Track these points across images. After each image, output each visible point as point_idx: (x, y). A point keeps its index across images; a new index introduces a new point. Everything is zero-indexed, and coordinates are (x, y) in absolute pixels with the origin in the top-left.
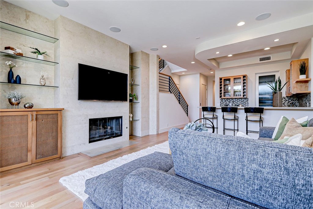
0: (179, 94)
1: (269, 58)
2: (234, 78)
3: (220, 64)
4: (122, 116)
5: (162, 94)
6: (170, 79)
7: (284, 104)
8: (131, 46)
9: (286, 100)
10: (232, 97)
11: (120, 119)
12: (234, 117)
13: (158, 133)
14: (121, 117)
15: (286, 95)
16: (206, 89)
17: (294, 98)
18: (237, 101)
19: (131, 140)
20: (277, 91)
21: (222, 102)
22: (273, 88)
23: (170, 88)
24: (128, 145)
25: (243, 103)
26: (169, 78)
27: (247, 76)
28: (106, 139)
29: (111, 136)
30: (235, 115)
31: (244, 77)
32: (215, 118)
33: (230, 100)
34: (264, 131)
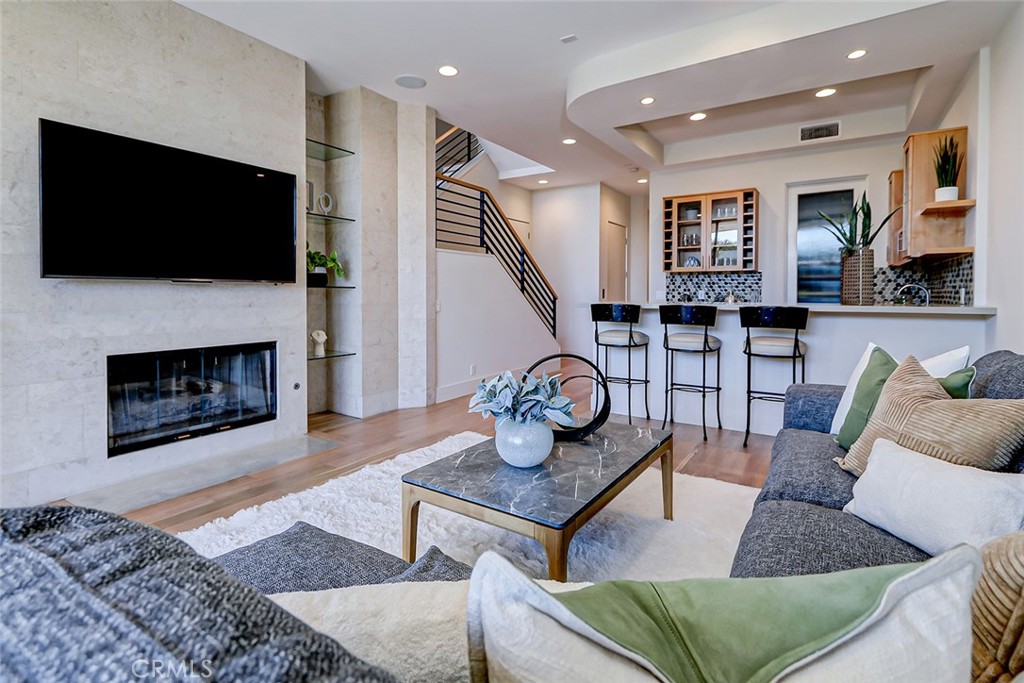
0: (522, 255)
1: (831, 131)
2: (713, 201)
3: (665, 147)
4: (275, 342)
5: (449, 258)
6: (486, 198)
7: (880, 293)
8: (315, 65)
9: (890, 281)
10: (707, 266)
11: (267, 354)
12: (703, 340)
13: (431, 403)
14: (271, 346)
15: (888, 260)
16: (626, 241)
17: (914, 272)
18: (722, 283)
19: (315, 432)
20: (855, 248)
21: (672, 287)
22: (844, 235)
23: (483, 232)
24: (305, 455)
25: (743, 290)
26: (482, 196)
27: (758, 193)
28: (194, 434)
29: (223, 421)
30: (706, 335)
31: (748, 195)
32: (636, 346)
33: (701, 277)
34: (801, 402)
